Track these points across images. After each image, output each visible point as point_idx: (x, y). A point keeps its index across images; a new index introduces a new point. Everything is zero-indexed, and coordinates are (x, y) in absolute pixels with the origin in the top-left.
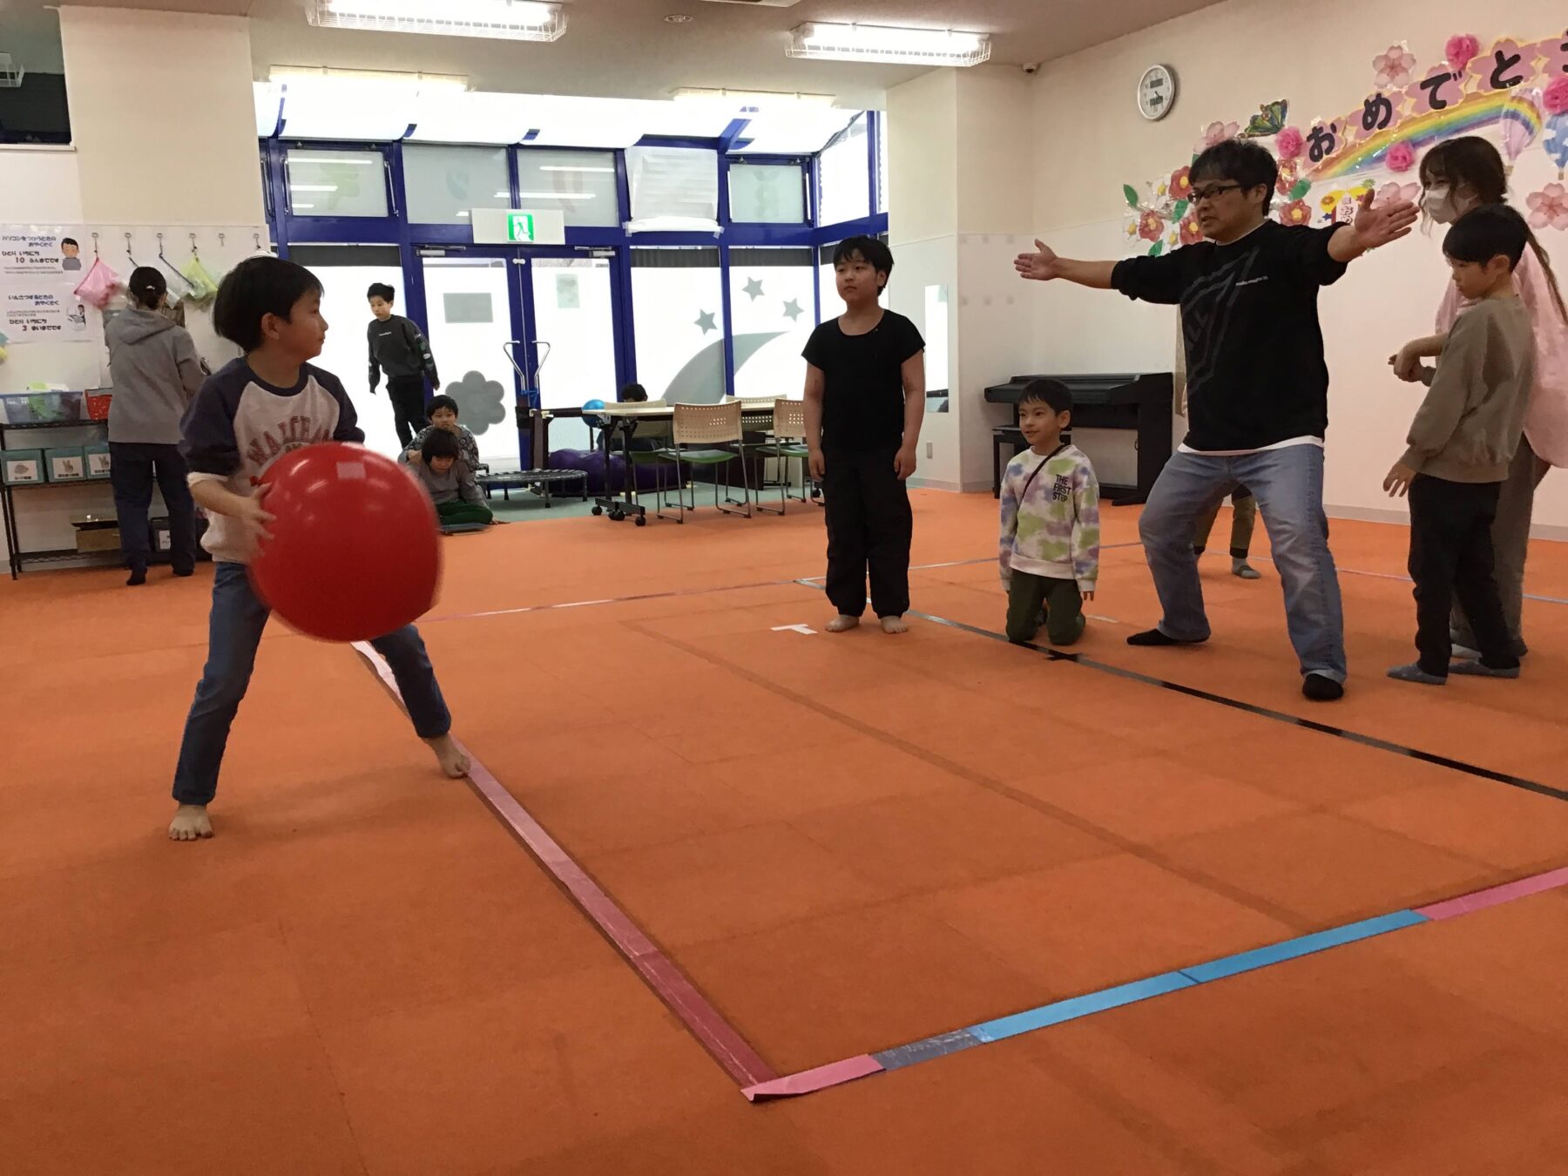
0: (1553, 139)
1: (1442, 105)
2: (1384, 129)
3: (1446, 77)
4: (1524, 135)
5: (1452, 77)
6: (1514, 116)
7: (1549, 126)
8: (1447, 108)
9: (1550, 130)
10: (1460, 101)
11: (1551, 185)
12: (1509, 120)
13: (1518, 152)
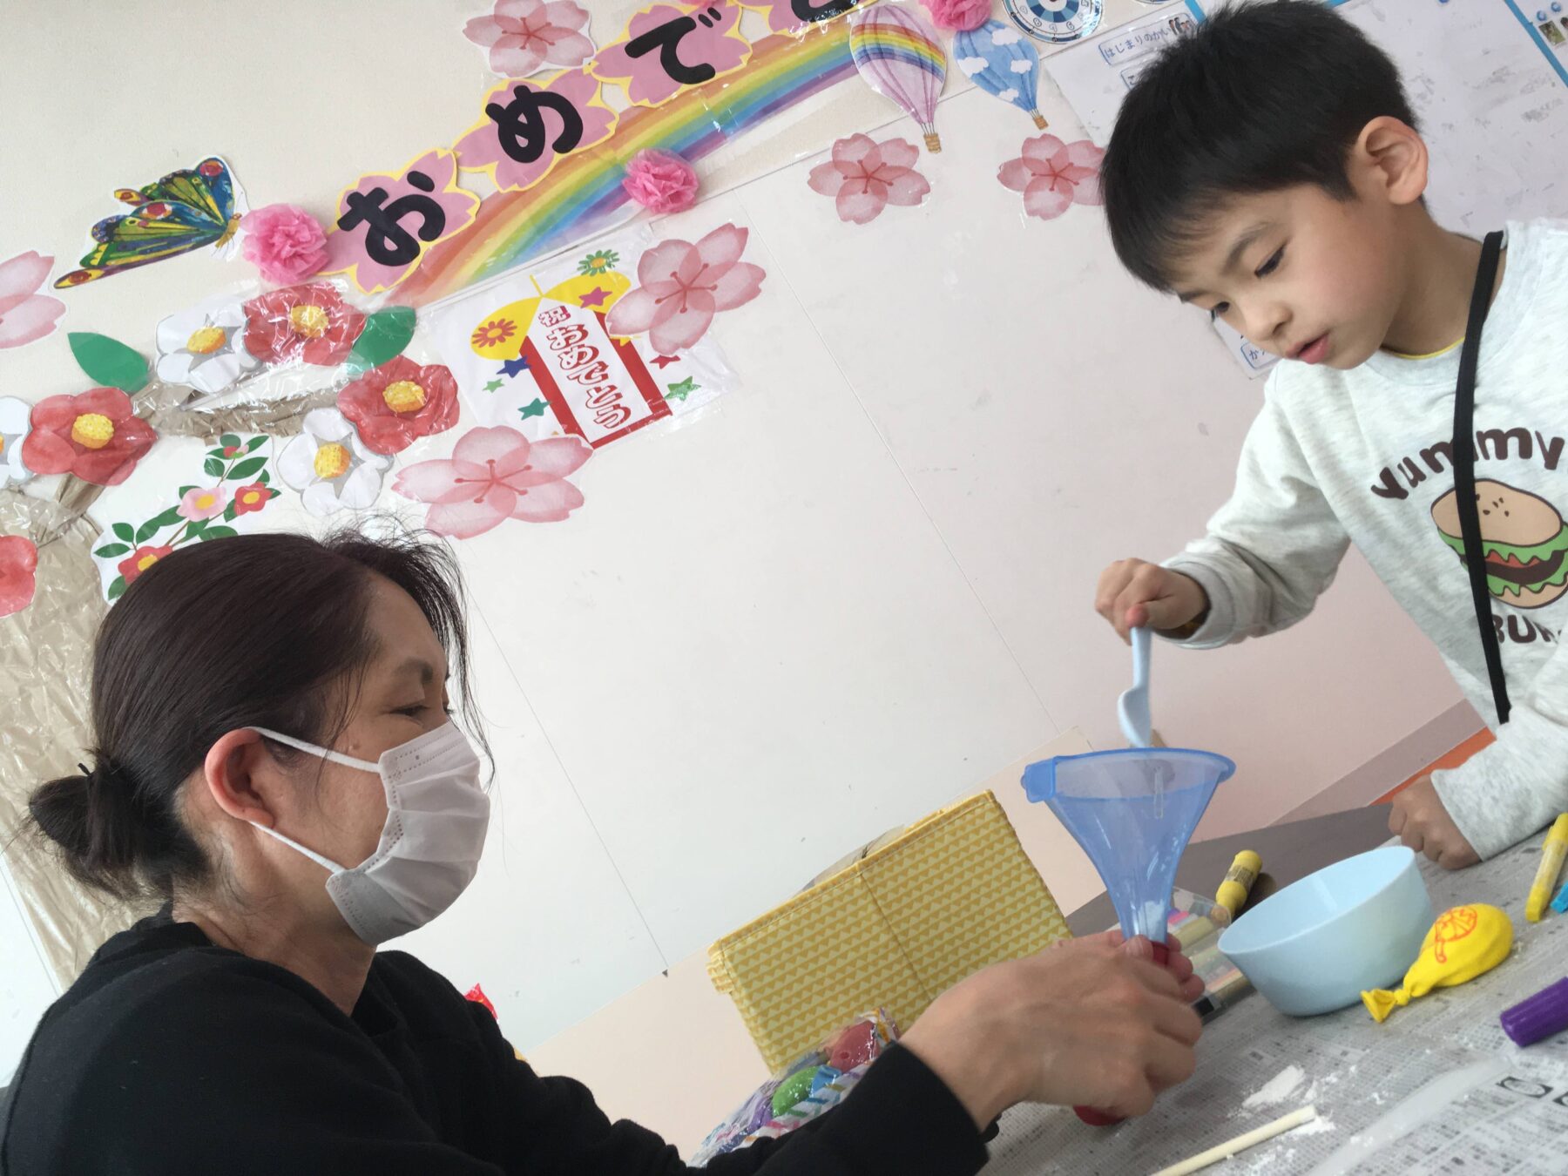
0: (988, 69)
1: (702, 73)
2: (575, 151)
3: (685, 25)
4: (924, 78)
5: (699, 23)
6: (883, 53)
7: (962, 54)
8: (718, 75)
9: (969, 60)
10: (745, 58)
11: (1029, 142)
12: (877, 63)
13: (931, 107)
